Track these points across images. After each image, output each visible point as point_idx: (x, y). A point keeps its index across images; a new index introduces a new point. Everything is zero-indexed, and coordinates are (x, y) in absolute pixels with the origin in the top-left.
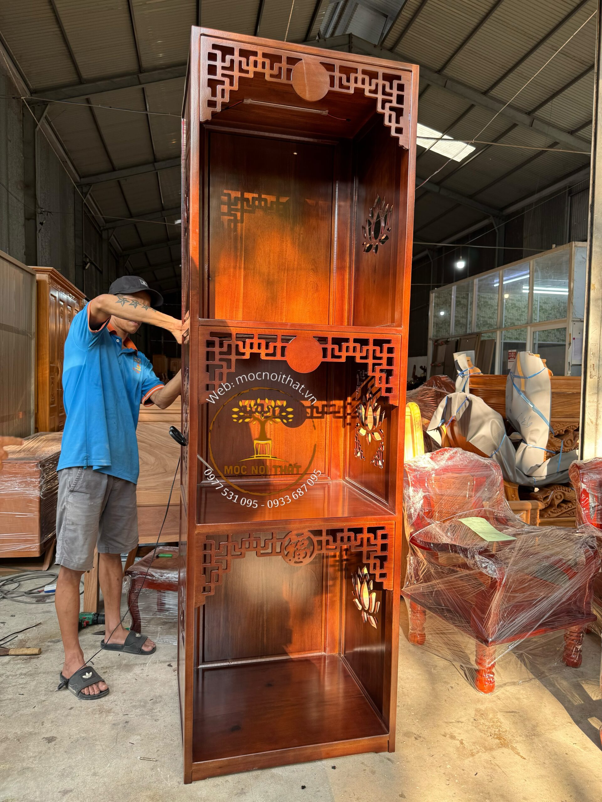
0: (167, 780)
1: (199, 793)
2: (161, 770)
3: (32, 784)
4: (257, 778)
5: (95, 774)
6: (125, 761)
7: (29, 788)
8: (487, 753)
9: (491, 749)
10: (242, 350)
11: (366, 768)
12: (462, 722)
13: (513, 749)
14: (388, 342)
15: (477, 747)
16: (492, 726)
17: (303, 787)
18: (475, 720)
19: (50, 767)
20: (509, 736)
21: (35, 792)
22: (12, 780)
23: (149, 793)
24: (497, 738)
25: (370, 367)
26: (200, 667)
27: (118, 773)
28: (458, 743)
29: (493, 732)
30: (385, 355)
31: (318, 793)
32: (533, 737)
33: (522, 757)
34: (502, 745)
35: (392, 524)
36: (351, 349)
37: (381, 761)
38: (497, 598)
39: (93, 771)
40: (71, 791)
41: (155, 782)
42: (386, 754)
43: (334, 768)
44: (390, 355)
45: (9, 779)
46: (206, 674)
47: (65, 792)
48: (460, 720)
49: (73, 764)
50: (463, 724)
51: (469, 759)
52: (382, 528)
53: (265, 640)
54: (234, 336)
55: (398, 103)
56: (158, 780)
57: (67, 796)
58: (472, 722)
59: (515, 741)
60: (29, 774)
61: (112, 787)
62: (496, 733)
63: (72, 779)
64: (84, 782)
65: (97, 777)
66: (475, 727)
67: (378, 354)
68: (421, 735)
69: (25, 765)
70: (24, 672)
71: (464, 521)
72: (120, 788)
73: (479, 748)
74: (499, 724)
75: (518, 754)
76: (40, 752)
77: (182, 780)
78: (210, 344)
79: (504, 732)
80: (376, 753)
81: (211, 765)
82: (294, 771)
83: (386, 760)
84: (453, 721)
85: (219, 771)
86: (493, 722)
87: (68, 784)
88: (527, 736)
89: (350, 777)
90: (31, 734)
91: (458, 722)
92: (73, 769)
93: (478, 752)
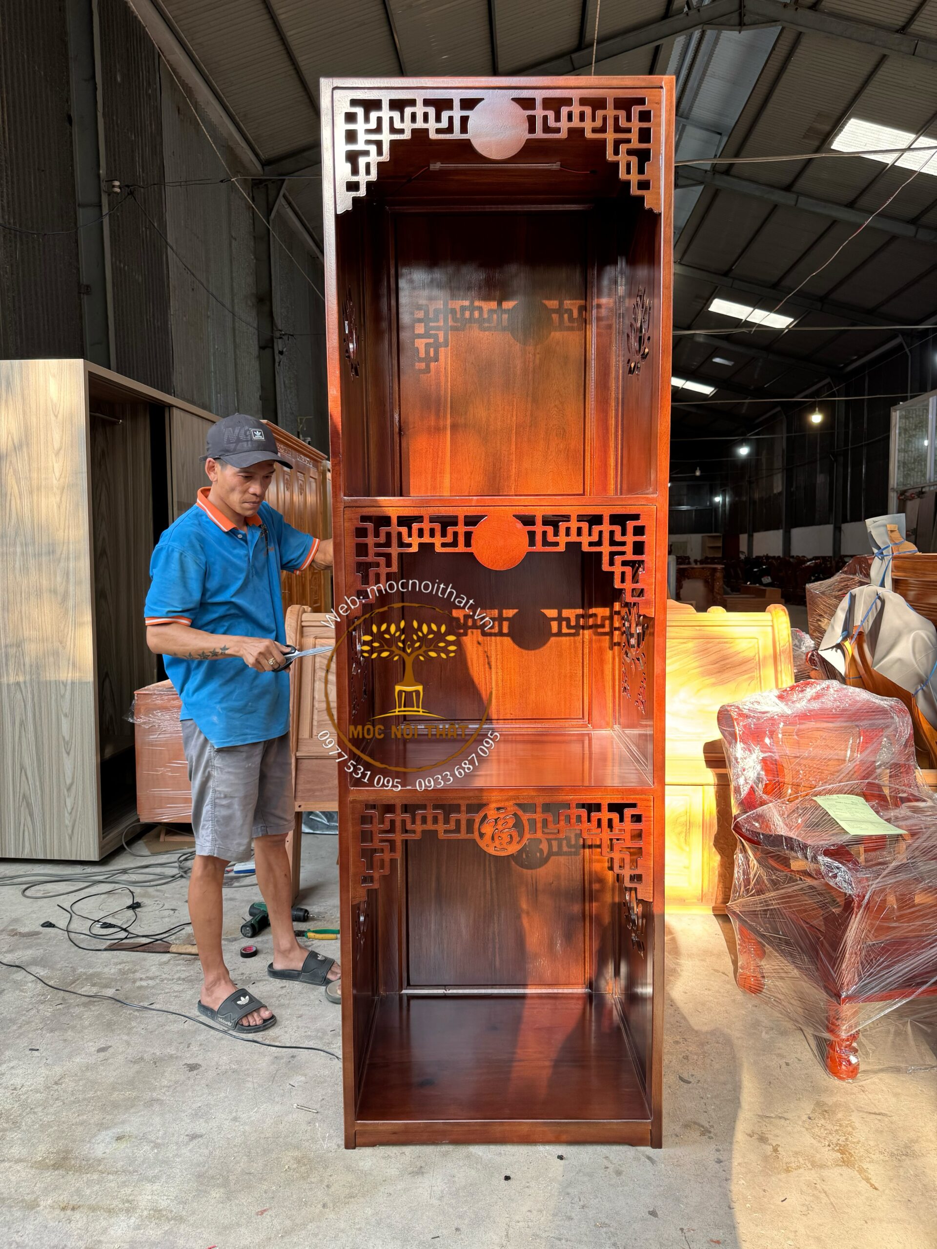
0: (324, 1140)
1: (361, 1164)
2: (320, 1126)
3: (157, 1120)
4: (445, 1155)
5: (235, 1119)
6: (277, 1108)
7: (152, 1125)
8: (813, 1172)
9: (822, 1166)
10: (406, 540)
11: (609, 1165)
12: (786, 1119)
13: (861, 1171)
14: (636, 517)
15: (801, 1159)
16: (837, 1130)
17: (507, 1178)
18: (810, 1118)
19: (183, 1103)
20: (862, 1150)
21: (159, 1131)
22: (135, 1113)
23: (297, 1153)
24: (838, 1151)
25: (606, 559)
26: (404, 992)
27: (264, 1122)
28: (769, 1149)
29: (835, 1141)
30: (630, 538)
31: (527, 1189)
32: (904, 1157)
33: (872, 1185)
34: (844, 1162)
35: (648, 800)
36: (574, 531)
37: (637, 1159)
38: (855, 926)
39: (234, 1114)
40: (201, 1136)
41: (308, 1141)
42: (648, 1150)
43: (561, 1158)
44: (638, 538)
45: (132, 1110)
46: (412, 1002)
47: (194, 1137)
48: (785, 1115)
49: (212, 1103)
50: (788, 1122)
51: (779, 1176)
52: (634, 805)
53: (497, 963)
54: (394, 521)
55: (641, 141)
56: (313, 1138)
57: (195, 1142)
58: (804, 1121)
59: (868, 1160)
60: (157, 1107)
61: (253, 1139)
62: (840, 1142)
63: (206, 1122)
64: (220, 1128)
65: (237, 1124)
66: (807, 1129)
67: (618, 538)
68: (712, 1130)
69: (155, 1095)
70: (183, 976)
71: (819, 800)
72: (262, 1141)
73: (802, 1161)
74: (850, 1129)
75: (868, 1180)
76: (176, 1082)
77: (342, 1142)
78: (361, 532)
79: (854, 1143)
80: (632, 1145)
81: (381, 1128)
82: (500, 1153)
83: (643, 1159)
84: (772, 1115)
85: (394, 1138)
86: (841, 1125)
87: (200, 1127)
88: (892, 1155)
89: (581, 1174)
90: (171, 1056)
91: (780, 1118)
92: (211, 1109)
93: (799, 1167)
